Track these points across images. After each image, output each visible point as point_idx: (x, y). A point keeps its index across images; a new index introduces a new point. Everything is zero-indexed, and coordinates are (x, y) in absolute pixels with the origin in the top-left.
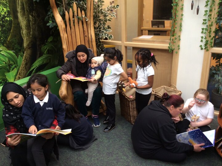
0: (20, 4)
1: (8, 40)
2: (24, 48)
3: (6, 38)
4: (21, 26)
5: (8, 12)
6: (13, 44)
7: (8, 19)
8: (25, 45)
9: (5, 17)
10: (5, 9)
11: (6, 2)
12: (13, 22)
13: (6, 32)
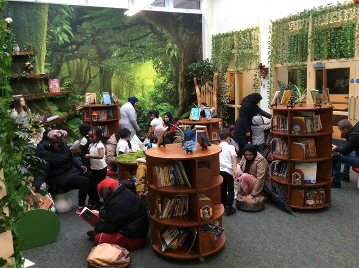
0: (180, 83)
1: (172, 100)
2: (179, 105)
4: (179, 94)
5: (174, 86)
6: (174, 103)
9: (172, 89)
11: (174, 82)
12: (175, 91)
13: (171, 97)
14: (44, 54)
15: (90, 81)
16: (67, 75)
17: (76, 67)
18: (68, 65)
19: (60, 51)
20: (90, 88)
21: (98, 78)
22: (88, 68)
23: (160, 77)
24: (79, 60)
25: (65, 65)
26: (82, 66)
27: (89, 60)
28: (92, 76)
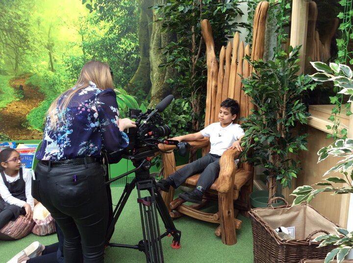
0: (155, 38)
1: (131, 82)
2: (150, 96)
3: (129, 79)
4: (152, 67)
5: (137, 47)
6: (136, 88)
7: (135, 56)
8: (153, 92)
9: (132, 53)
10: (133, 44)
11: (136, 36)
12: (141, 60)
13: (129, 72)
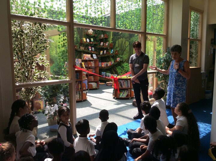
14: (111, 37)
15: (125, 49)
16: (117, 46)
17: (121, 42)
18: (118, 41)
19: (116, 36)
20: (125, 52)
21: (128, 47)
22: (125, 43)
23: (159, 46)
24: (122, 39)
25: (117, 42)
26: (123, 42)
27: (126, 38)
28: (126, 46)
